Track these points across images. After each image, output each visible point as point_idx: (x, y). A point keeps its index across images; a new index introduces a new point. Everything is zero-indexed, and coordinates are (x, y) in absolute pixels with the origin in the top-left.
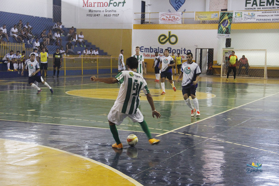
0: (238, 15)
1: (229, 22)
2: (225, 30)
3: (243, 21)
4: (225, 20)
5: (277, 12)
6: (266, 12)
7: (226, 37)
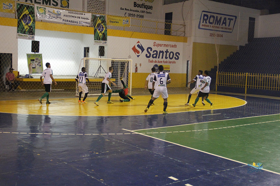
0: (41, 11)
1: (32, 18)
2: (27, 28)
3: (47, 20)
4: (26, 15)
5: (83, 14)
6: (72, 13)
7: (29, 39)
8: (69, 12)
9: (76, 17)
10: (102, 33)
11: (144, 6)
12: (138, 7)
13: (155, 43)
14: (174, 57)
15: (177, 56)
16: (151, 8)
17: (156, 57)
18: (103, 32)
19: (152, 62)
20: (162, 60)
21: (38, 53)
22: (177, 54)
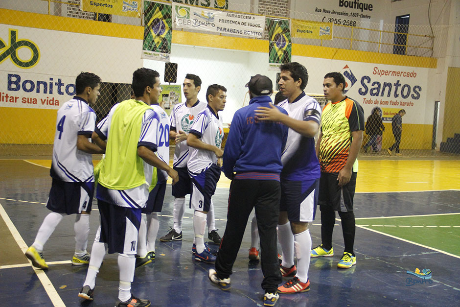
0: (182, 13)
1: (166, 25)
2: (158, 42)
3: (192, 27)
4: (158, 20)
5: (252, 18)
6: (233, 15)
7: (161, 59)
8: (228, 15)
9: (239, 23)
10: (282, 50)
11: (357, 5)
12: (346, 7)
13: (376, 69)
14: (410, 95)
15: (416, 92)
16: (371, 9)
17: (377, 94)
18: (284, 49)
19: (370, 102)
20: (388, 100)
21: (175, 84)
22: (417, 90)
